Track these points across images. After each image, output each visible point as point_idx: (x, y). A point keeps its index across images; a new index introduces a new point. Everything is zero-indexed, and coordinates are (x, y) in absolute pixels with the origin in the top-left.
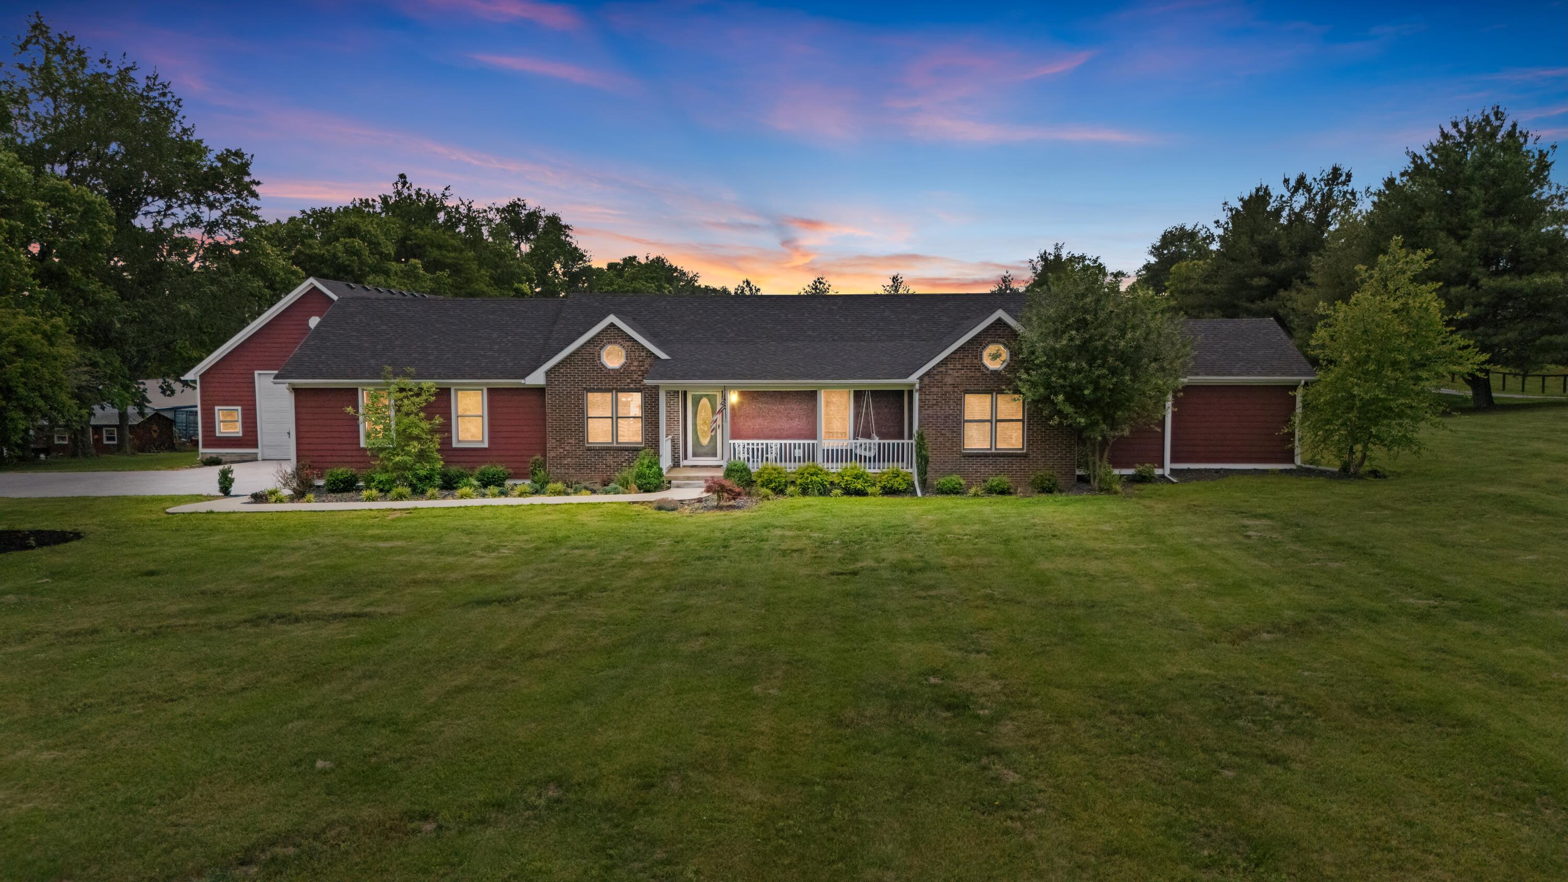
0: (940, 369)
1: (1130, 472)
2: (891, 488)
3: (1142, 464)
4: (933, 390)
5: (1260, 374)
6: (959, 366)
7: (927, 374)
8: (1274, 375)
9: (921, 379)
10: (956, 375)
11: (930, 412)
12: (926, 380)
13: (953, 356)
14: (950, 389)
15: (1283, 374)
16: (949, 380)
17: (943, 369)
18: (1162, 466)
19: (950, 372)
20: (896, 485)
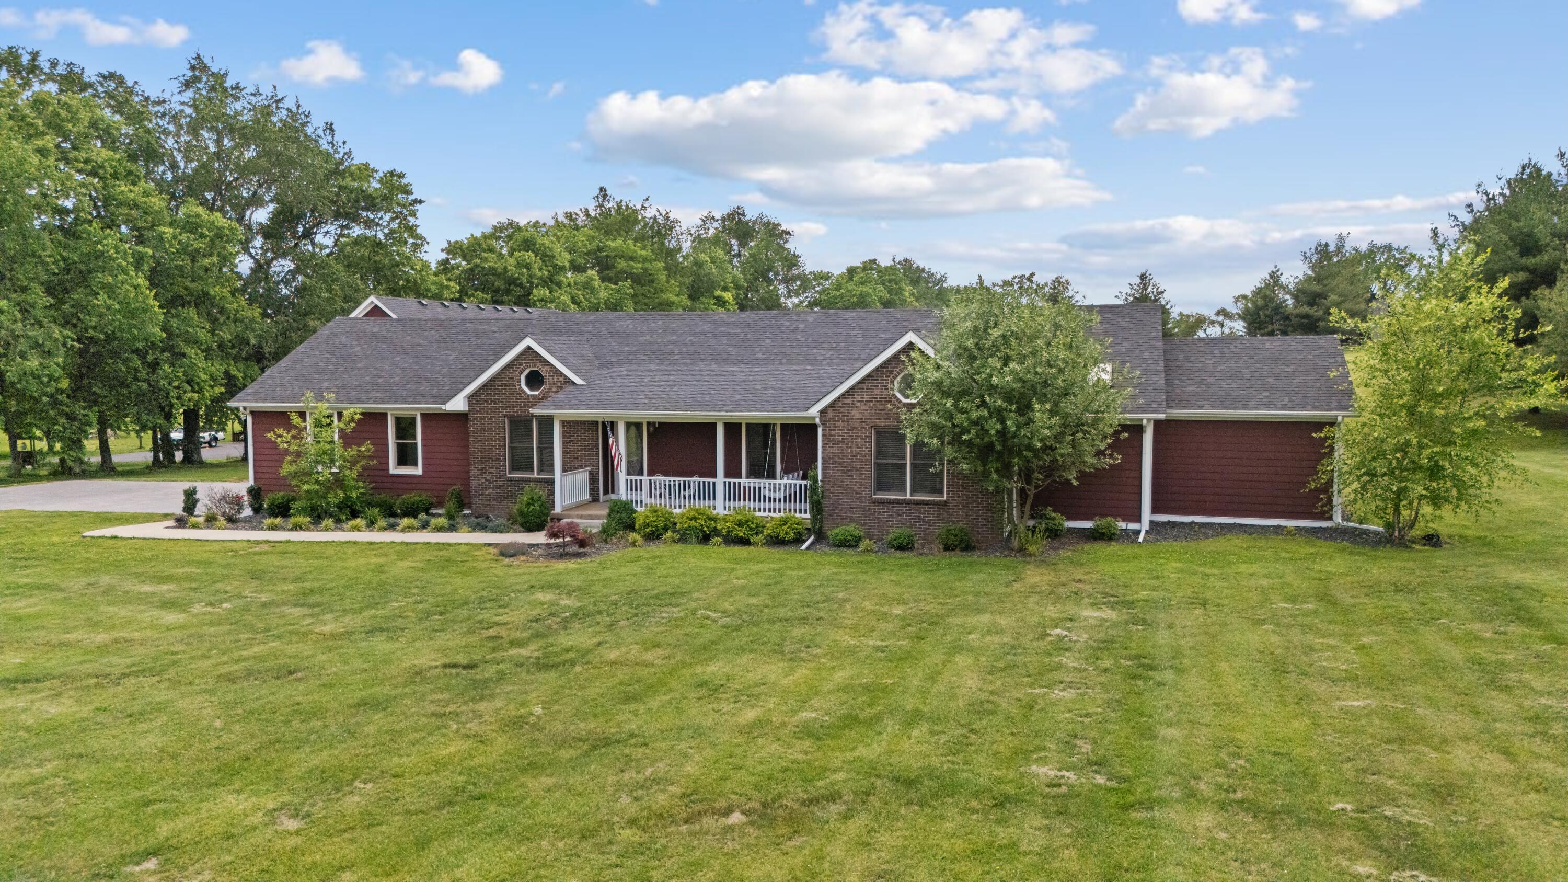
0: (846, 401)
1: (1088, 525)
2: (777, 537)
3: (1103, 515)
4: (838, 424)
5: (1283, 408)
6: (867, 398)
7: (832, 405)
8: (1303, 408)
9: (823, 412)
10: (864, 407)
11: (835, 450)
12: (830, 414)
13: (861, 386)
14: (857, 424)
15: (1315, 408)
16: (856, 414)
17: (849, 401)
18: (1138, 519)
19: (858, 404)
20: (782, 535)
